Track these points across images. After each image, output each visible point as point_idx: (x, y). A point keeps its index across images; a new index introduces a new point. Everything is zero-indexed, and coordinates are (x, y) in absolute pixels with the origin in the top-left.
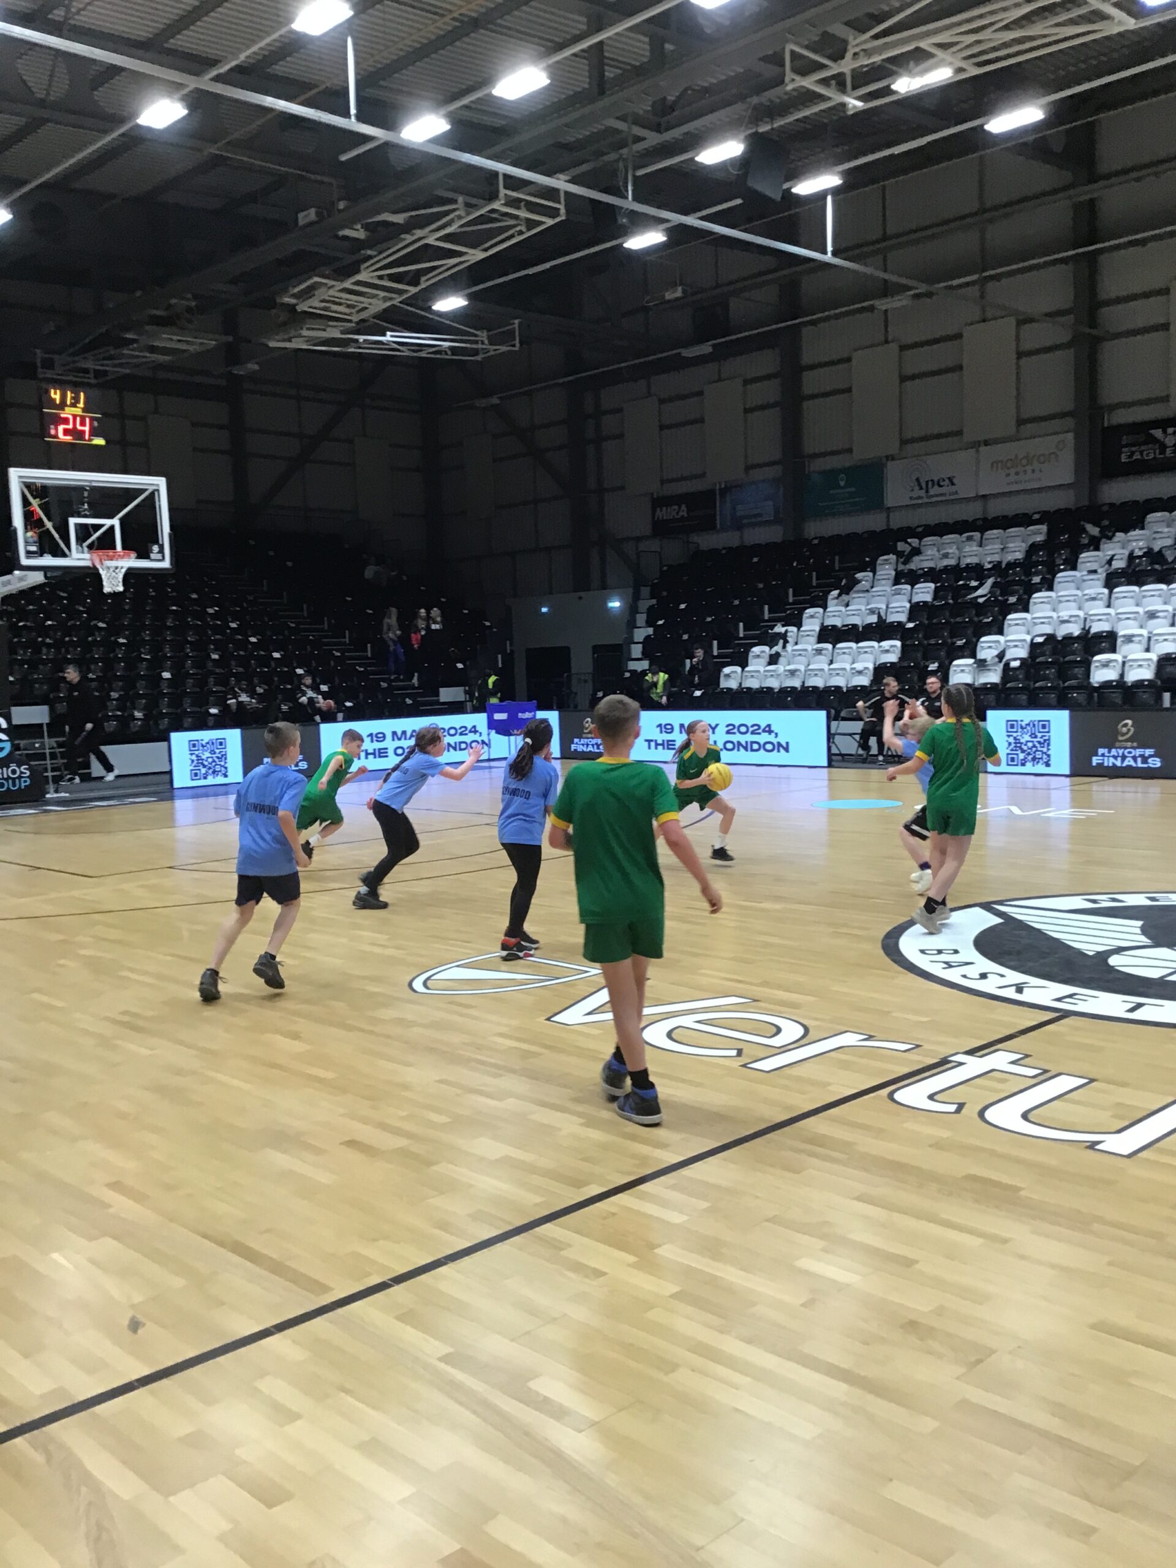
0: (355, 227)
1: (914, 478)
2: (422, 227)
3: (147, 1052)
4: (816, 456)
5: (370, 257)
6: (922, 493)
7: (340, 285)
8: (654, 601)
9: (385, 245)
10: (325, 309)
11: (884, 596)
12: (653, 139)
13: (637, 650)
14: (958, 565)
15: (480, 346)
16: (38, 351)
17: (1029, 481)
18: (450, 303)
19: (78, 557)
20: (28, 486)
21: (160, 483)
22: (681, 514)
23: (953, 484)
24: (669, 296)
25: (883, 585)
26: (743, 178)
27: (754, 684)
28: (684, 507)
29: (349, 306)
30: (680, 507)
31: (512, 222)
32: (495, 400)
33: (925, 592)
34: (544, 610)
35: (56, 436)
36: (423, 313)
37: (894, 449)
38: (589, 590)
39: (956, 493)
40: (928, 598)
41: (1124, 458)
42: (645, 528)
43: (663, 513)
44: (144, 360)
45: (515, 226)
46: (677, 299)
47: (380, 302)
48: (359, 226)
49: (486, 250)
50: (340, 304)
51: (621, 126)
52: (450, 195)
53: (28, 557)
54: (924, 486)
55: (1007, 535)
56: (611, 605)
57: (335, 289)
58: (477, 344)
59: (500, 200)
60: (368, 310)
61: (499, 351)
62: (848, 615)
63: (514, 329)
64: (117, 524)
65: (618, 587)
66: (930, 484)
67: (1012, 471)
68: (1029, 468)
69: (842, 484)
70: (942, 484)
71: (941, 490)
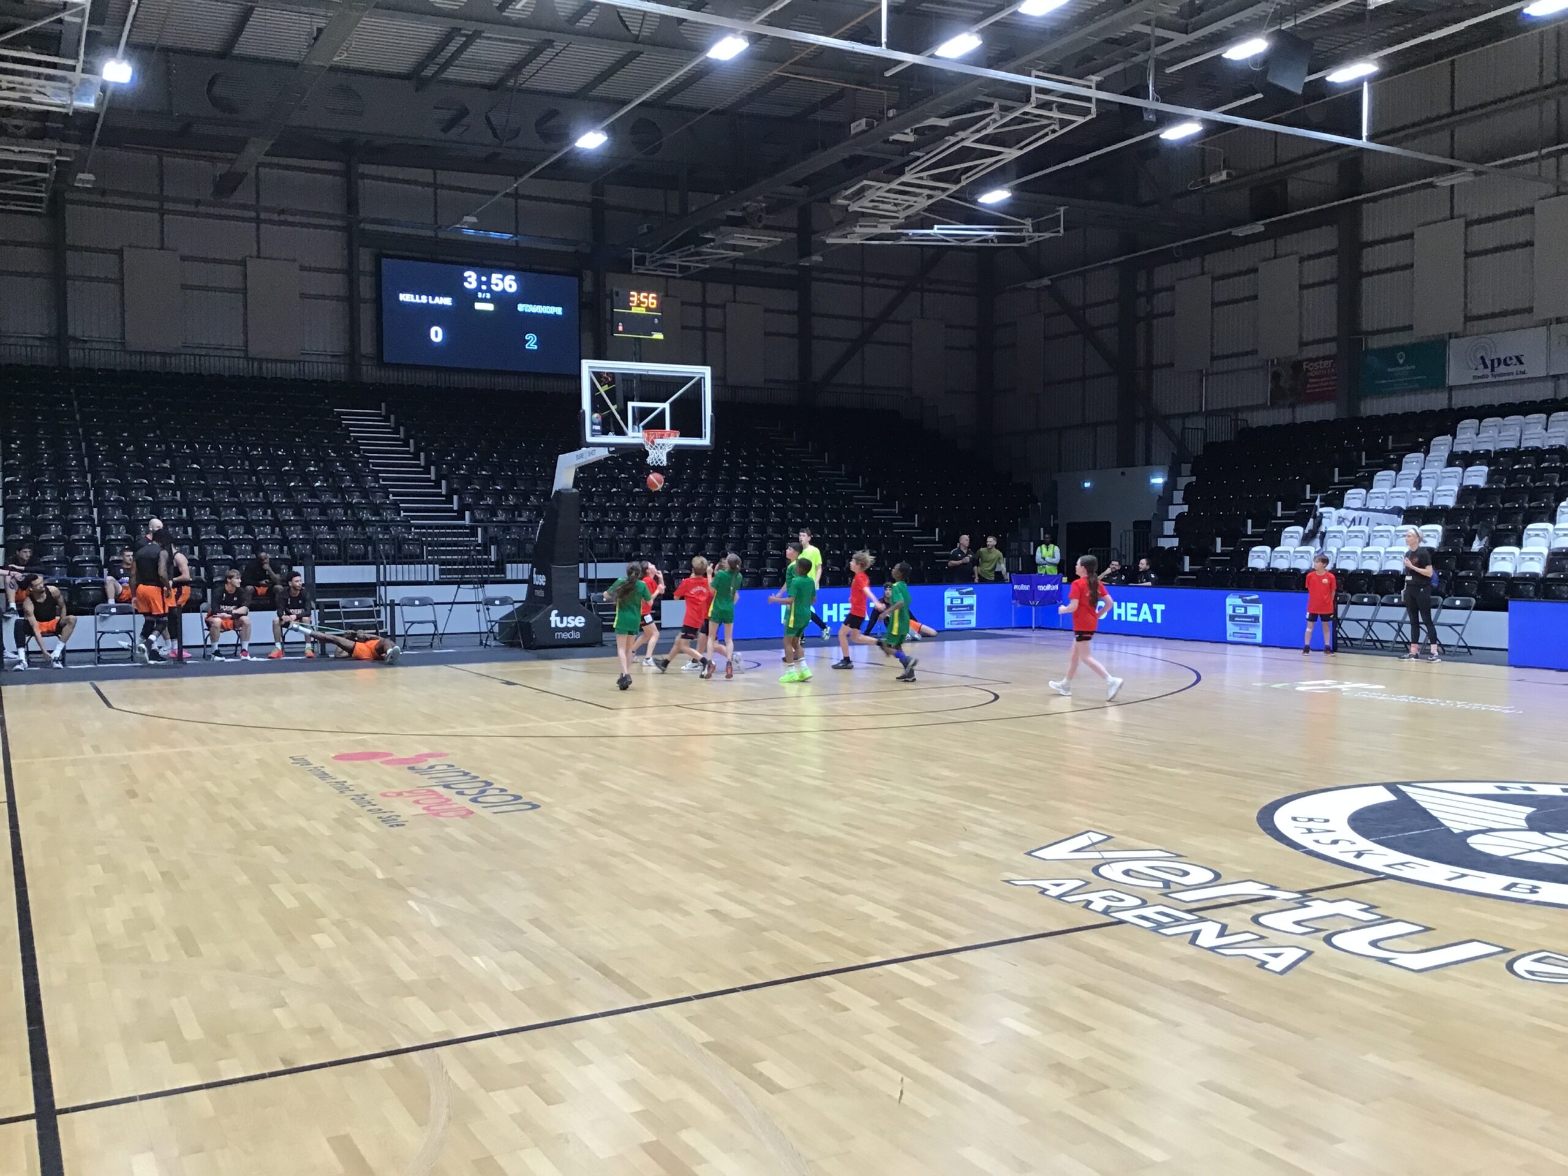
0: (906, 131)
1: (1479, 356)
2: (964, 129)
3: (596, 838)
4: (1374, 333)
5: (918, 158)
6: (1488, 371)
7: (886, 186)
8: (1194, 479)
9: (932, 146)
10: (874, 208)
11: (1434, 478)
12: (1180, 39)
13: (1169, 527)
14: (1519, 447)
15: (1024, 234)
16: (633, 250)
18: (995, 197)
19: (634, 436)
20: (598, 375)
21: (706, 372)
23: (1521, 363)
24: (1213, 179)
25: (1435, 467)
26: (1265, 73)
27: (1282, 564)
29: (895, 205)
31: (1045, 122)
32: (1046, 281)
33: (1478, 476)
34: (1087, 485)
36: (968, 205)
37: (1459, 328)
38: (1133, 466)
39: (1524, 373)
40: (1481, 482)
44: (718, 256)
45: (1049, 125)
46: (1222, 182)
47: (924, 200)
48: (908, 131)
49: (1021, 148)
50: (889, 203)
51: (1147, 29)
52: (989, 100)
53: (593, 435)
54: (1489, 363)
56: (1153, 481)
57: (882, 190)
58: (1022, 231)
59: (1033, 103)
60: (914, 207)
61: (1043, 238)
62: (1392, 497)
63: (1058, 216)
64: (667, 407)
65: (1162, 463)
66: (1496, 365)
69: (1401, 361)
70: (1509, 362)
71: (1507, 369)
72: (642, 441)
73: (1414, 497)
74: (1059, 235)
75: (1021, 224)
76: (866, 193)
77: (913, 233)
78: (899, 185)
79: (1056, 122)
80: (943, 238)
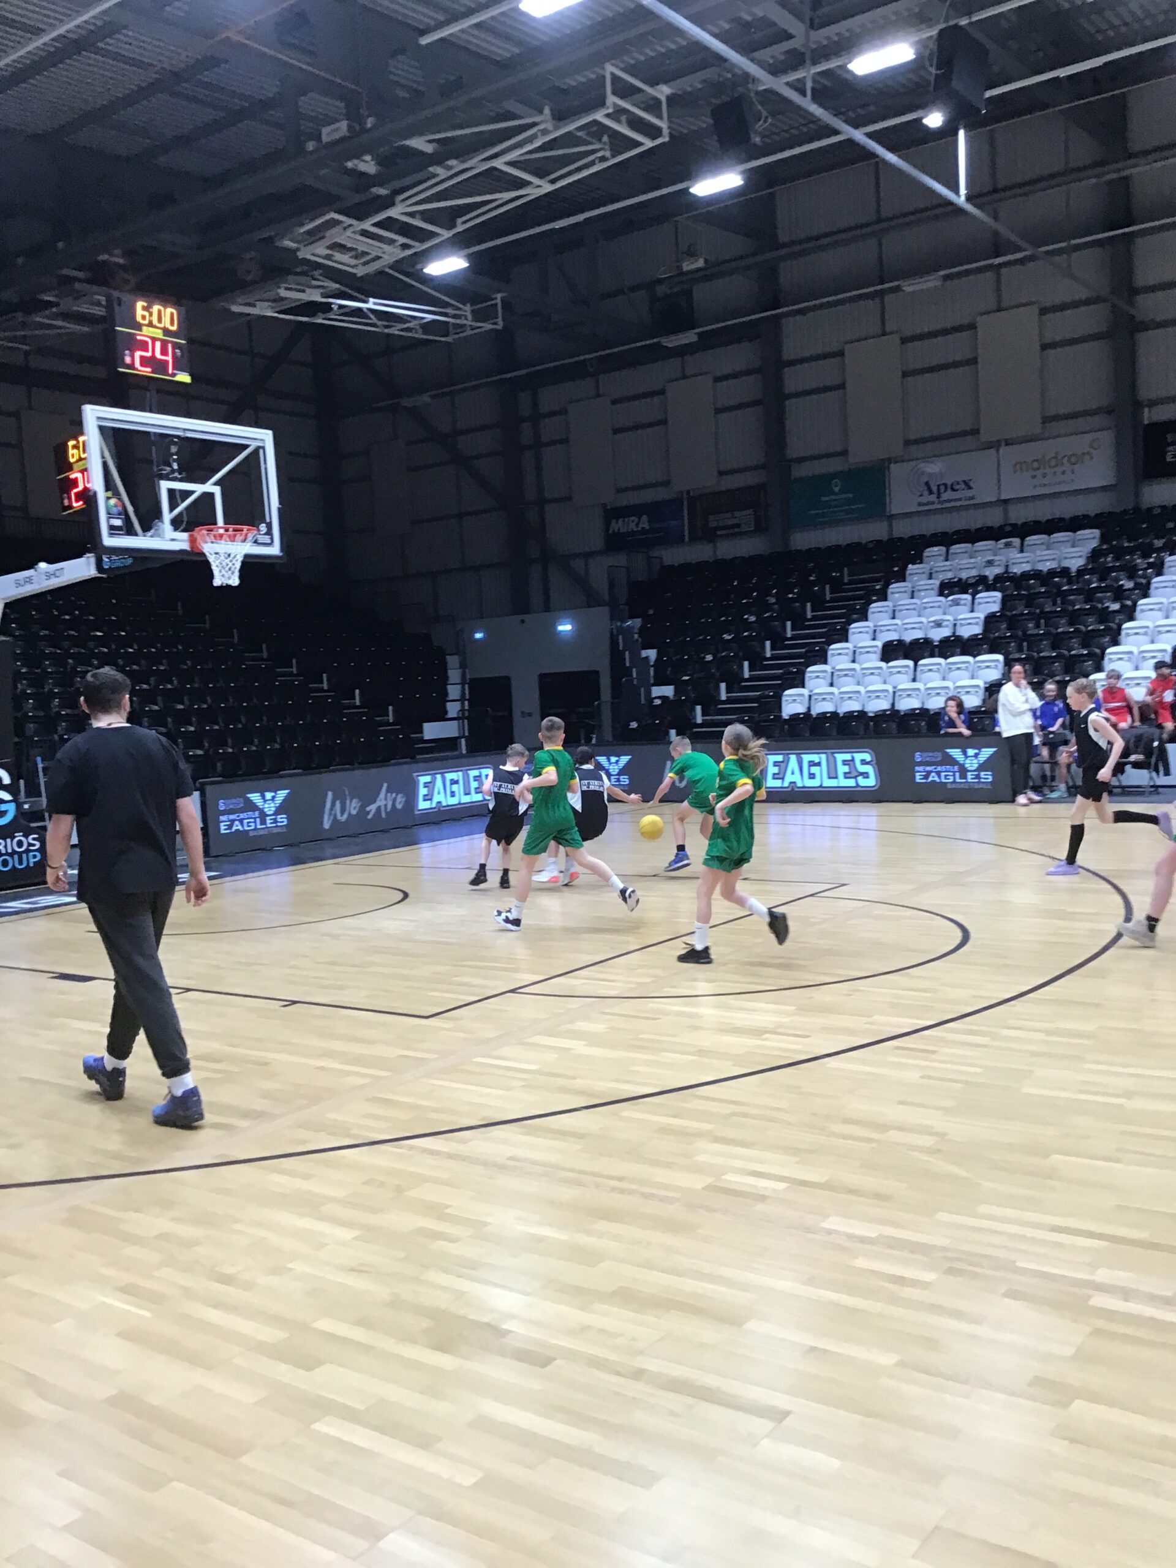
0: (364, 158)
1: (922, 481)
4: (801, 460)
6: (934, 498)
7: (359, 225)
10: (327, 258)
11: (939, 607)
15: (465, 322)
17: (1059, 483)
18: (447, 266)
19: (173, 538)
21: (264, 437)
22: (641, 526)
23: (970, 488)
24: (686, 267)
27: (826, 708)
28: (644, 518)
30: (639, 519)
32: (424, 398)
33: (990, 602)
34: (478, 636)
35: (132, 366)
36: (412, 276)
37: (897, 451)
38: (530, 612)
39: (973, 497)
41: (1169, 458)
42: (596, 541)
43: (618, 526)
47: (397, 251)
48: (368, 158)
49: (553, 182)
53: (111, 535)
54: (935, 490)
55: (1052, 540)
56: (561, 628)
57: (351, 229)
58: (460, 318)
59: (608, 108)
60: (381, 260)
61: (478, 330)
62: (906, 629)
63: (496, 305)
64: (217, 491)
65: (567, 608)
66: (942, 488)
67: (1039, 473)
68: (1059, 470)
69: (836, 489)
70: (956, 487)
71: (955, 495)
72: (185, 546)
73: (932, 627)
74: (500, 327)
75: (460, 309)
76: (328, 234)
77: (341, 307)
78: (375, 225)
79: (607, 147)
80: (370, 319)
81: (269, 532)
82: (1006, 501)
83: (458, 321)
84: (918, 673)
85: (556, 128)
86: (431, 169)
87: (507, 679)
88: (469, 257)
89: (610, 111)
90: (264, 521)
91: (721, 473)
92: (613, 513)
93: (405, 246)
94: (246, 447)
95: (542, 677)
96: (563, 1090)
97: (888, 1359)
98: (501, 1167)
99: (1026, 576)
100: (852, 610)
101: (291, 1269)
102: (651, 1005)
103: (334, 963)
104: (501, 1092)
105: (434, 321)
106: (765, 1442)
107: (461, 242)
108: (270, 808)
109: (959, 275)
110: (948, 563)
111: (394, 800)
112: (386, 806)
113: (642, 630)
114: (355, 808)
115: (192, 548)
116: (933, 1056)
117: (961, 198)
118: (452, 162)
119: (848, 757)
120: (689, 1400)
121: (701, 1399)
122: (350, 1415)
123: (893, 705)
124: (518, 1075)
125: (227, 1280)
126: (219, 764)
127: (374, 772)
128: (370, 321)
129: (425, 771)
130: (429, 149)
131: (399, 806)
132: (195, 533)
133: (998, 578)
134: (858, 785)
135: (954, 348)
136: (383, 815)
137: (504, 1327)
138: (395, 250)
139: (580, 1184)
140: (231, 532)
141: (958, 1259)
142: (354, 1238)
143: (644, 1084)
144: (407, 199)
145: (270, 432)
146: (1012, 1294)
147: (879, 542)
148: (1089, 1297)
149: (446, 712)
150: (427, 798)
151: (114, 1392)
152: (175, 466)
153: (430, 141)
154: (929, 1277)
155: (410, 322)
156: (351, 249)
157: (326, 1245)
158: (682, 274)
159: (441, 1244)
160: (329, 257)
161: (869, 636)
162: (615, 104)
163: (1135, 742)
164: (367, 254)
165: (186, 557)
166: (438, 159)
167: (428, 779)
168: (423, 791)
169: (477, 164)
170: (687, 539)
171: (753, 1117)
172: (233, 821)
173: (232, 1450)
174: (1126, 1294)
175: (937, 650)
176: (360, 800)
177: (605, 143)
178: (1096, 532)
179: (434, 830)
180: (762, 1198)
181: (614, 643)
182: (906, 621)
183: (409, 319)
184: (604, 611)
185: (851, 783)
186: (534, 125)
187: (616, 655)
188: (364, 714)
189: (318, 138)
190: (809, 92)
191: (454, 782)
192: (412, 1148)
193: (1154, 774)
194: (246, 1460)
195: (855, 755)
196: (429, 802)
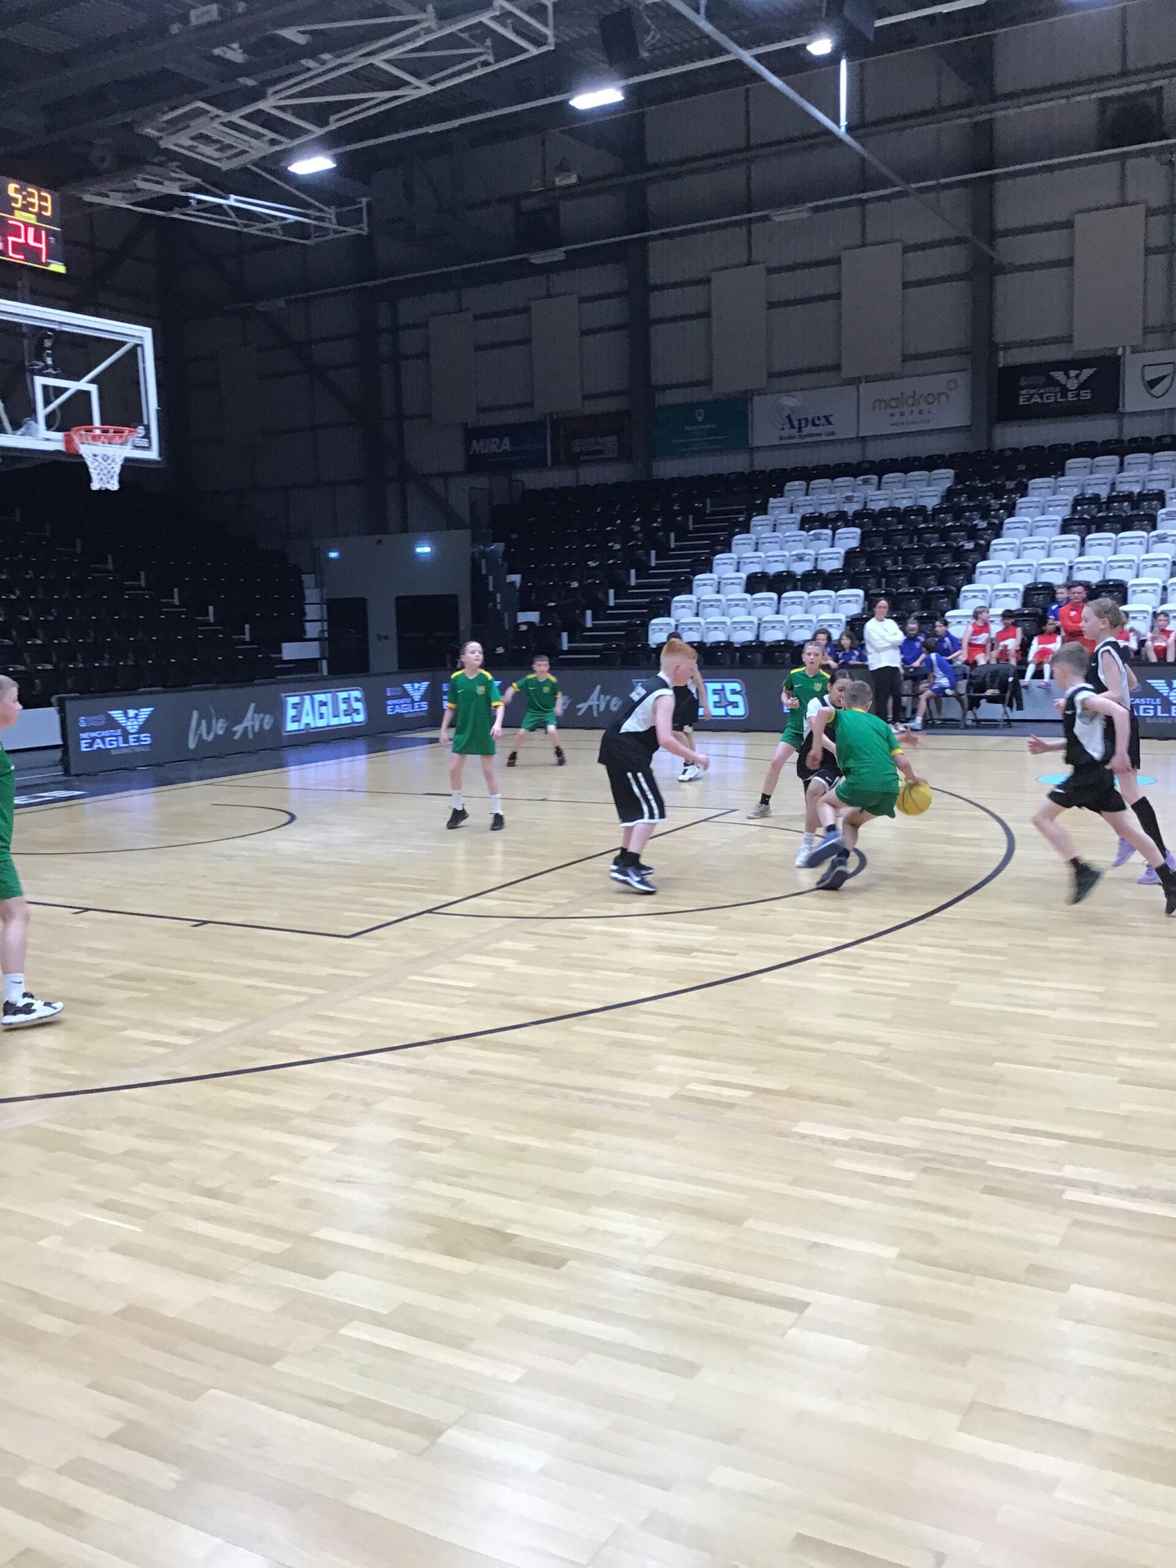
0: (233, 46)
1: (785, 415)
4: (665, 388)
6: (795, 432)
7: (225, 116)
15: (327, 225)
17: (916, 422)
18: (312, 165)
21: (143, 335)
22: (503, 447)
23: (830, 423)
24: (559, 182)
25: (790, 530)
28: (506, 440)
30: (501, 442)
34: (333, 555)
37: (762, 385)
38: (388, 533)
40: (858, 543)
41: (1022, 401)
42: (457, 463)
43: (477, 446)
45: (480, 55)
46: (570, 186)
47: (265, 146)
48: (237, 44)
49: (433, 83)
50: (216, 143)
54: (796, 423)
55: (908, 479)
56: (419, 550)
57: (219, 120)
58: (324, 221)
59: (495, 10)
60: (245, 156)
61: (344, 234)
62: (769, 562)
63: (361, 209)
64: (93, 389)
65: (427, 529)
66: (803, 422)
67: (897, 411)
68: (916, 409)
69: (700, 419)
70: (817, 422)
71: (815, 430)
72: (60, 446)
73: (794, 561)
74: (364, 233)
75: (321, 210)
76: (193, 123)
77: (200, 202)
78: (242, 117)
79: (490, 51)
80: (227, 215)
81: (147, 436)
82: (864, 439)
83: (322, 224)
84: (782, 605)
85: (441, 28)
86: (303, 62)
87: (363, 601)
88: (337, 158)
89: (497, 13)
90: (141, 423)
91: (585, 397)
92: (472, 434)
93: (273, 142)
94: (124, 343)
95: (399, 599)
96: (505, 1006)
97: (891, 1252)
98: (463, 1081)
99: (883, 513)
100: (715, 541)
101: (276, 1182)
102: (573, 925)
103: (234, 884)
104: (445, 1009)
105: (297, 222)
106: (793, 1332)
107: (329, 142)
108: (132, 726)
109: (827, 207)
110: (808, 498)
111: (262, 721)
112: (253, 726)
113: (506, 555)
114: (221, 728)
115: (67, 449)
116: (860, 972)
117: (841, 130)
118: (326, 56)
119: (718, 686)
120: (709, 1295)
121: (720, 1293)
122: (377, 1320)
123: (758, 636)
124: (459, 992)
125: (210, 1193)
126: (68, 681)
127: (241, 693)
128: (229, 219)
129: (293, 692)
130: (301, 40)
131: (267, 727)
132: (72, 433)
133: (857, 514)
134: (727, 715)
135: (819, 281)
136: (251, 736)
137: (508, 1231)
138: (261, 145)
139: (548, 1095)
140: (111, 434)
141: (933, 1160)
142: (334, 1151)
143: (585, 1000)
144: (277, 92)
145: (149, 330)
146: (989, 1190)
147: (741, 474)
148: (1063, 1191)
149: (304, 632)
150: (295, 719)
151: (123, 1305)
152: (49, 361)
153: (303, 32)
154: (910, 1176)
155: (270, 222)
156: (217, 141)
157: (306, 1157)
158: (554, 188)
159: (422, 1155)
160: (191, 148)
161: (732, 568)
162: (502, 8)
163: (991, 676)
164: (231, 147)
165: (63, 459)
166: (311, 51)
167: (296, 700)
168: (291, 712)
169: (355, 60)
170: (549, 463)
171: (701, 1030)
172: (94, 739)
173: (267, 1357)
174: (1096, 1188)
175: (799, 584)
176: (226, 718)
177: (488, 48)
178: (950, 472)
179: (303, 753)
180: (730, 1106)
181: (475, 567)
182: (769, 554)
183: (271, 219)
184: (466, 534)
185: (720, 712)
186: (415, 23)
187: (477, 580)
188: (220, 632)
189: (184, 19)
190: (702, 10)
191: (323, 704)
192: (368, 1063)
193: (1008, 709)
194: (279, 1366)
195: (726, 685)
196: (297, 723)
